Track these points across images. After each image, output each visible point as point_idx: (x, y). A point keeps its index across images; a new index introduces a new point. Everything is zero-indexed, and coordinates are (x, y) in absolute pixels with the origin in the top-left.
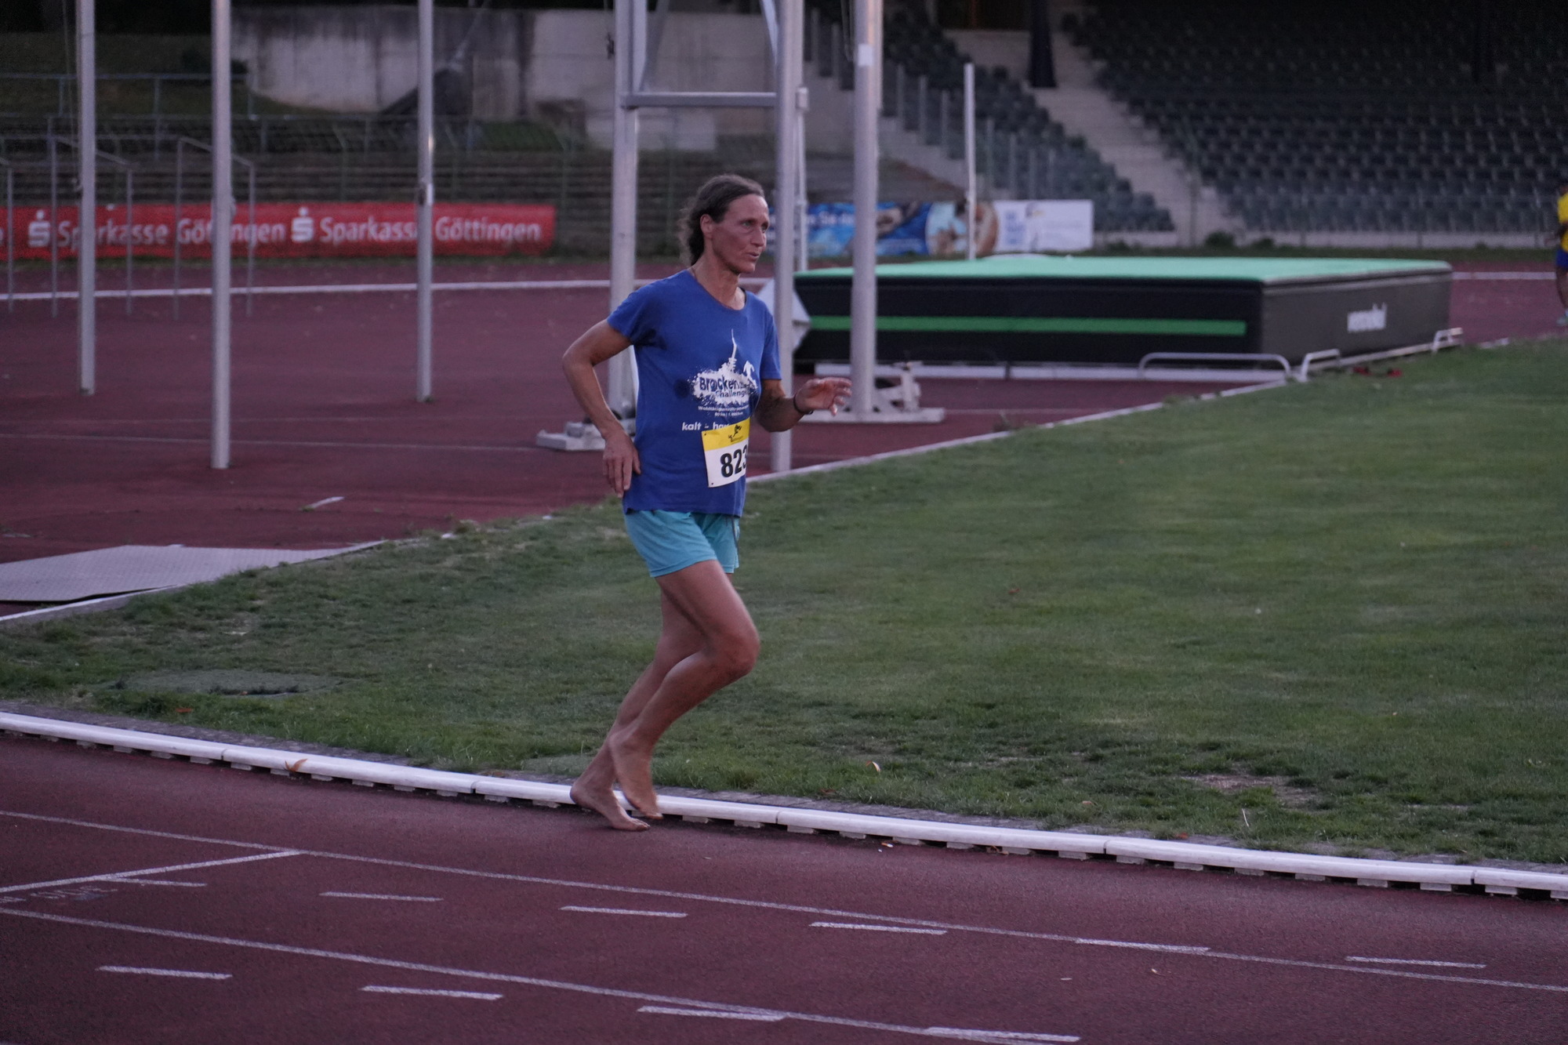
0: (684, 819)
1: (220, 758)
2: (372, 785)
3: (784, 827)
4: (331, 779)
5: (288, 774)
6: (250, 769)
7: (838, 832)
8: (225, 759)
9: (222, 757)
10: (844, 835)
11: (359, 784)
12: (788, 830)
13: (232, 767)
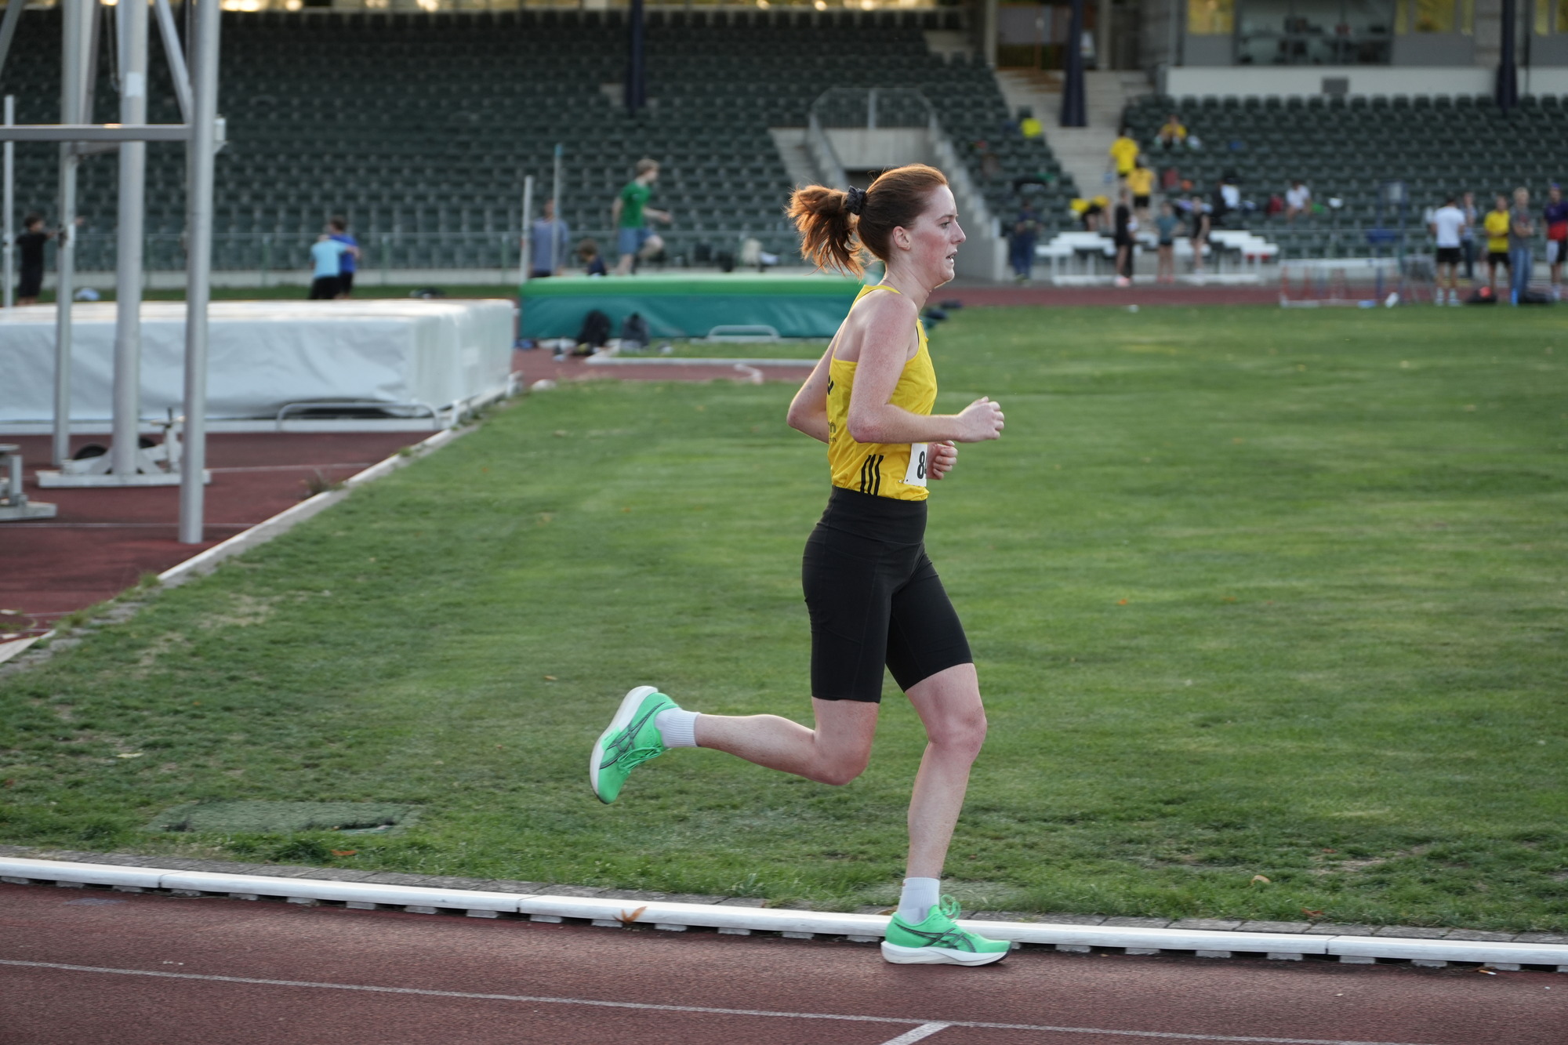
0: (1199, 954)
1: (515, 911)
2: (748, 933)
3: (1336, 958)
4: (684, 929)
5: (619, 925)
6: (558, 921)
7: (1408, 961)
8: (522, 912)
9: (518, 909)
10: (1419, 964)
11: (729, 932)
12: (1342, 961)
13: (532, 920)
